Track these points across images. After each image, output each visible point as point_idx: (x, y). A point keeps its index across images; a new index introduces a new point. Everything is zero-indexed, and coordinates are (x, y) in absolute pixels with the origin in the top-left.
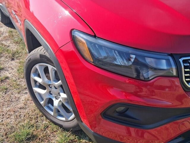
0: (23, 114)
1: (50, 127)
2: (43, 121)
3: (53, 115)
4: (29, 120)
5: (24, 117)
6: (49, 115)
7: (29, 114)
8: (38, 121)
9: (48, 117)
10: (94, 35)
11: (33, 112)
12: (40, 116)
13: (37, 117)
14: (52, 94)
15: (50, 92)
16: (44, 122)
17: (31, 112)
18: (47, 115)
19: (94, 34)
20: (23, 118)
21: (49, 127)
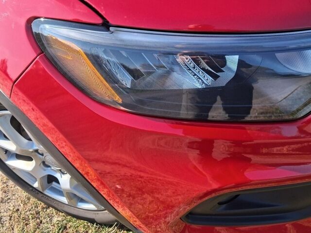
0: (5, 214)
1: (70, 228)
2: (51, 217)
3: (67, 203)
4: (22, 224)
5: (10, 219)
6: (60, 204)
7: (18, 210)
8: (41, 222)
9: (59, 208)
10: (100, 21)
11: (25, 204)
12: (43, 208)
13: (38, 213)
14: (49, 167)
15: (44, 163)
16: (55, 220)
17: (22, 205)
18: (56, 206)
19: (99, 18)
20: (7, 225)
21: (68, 227)
